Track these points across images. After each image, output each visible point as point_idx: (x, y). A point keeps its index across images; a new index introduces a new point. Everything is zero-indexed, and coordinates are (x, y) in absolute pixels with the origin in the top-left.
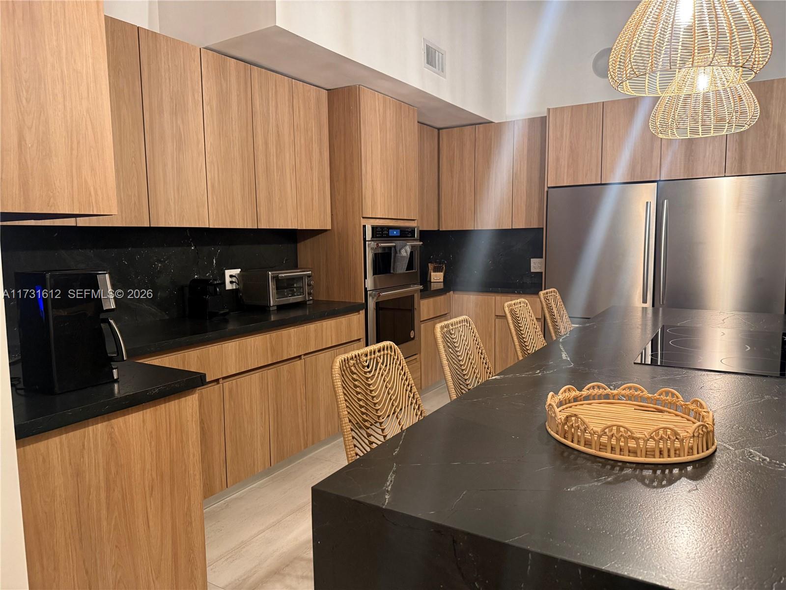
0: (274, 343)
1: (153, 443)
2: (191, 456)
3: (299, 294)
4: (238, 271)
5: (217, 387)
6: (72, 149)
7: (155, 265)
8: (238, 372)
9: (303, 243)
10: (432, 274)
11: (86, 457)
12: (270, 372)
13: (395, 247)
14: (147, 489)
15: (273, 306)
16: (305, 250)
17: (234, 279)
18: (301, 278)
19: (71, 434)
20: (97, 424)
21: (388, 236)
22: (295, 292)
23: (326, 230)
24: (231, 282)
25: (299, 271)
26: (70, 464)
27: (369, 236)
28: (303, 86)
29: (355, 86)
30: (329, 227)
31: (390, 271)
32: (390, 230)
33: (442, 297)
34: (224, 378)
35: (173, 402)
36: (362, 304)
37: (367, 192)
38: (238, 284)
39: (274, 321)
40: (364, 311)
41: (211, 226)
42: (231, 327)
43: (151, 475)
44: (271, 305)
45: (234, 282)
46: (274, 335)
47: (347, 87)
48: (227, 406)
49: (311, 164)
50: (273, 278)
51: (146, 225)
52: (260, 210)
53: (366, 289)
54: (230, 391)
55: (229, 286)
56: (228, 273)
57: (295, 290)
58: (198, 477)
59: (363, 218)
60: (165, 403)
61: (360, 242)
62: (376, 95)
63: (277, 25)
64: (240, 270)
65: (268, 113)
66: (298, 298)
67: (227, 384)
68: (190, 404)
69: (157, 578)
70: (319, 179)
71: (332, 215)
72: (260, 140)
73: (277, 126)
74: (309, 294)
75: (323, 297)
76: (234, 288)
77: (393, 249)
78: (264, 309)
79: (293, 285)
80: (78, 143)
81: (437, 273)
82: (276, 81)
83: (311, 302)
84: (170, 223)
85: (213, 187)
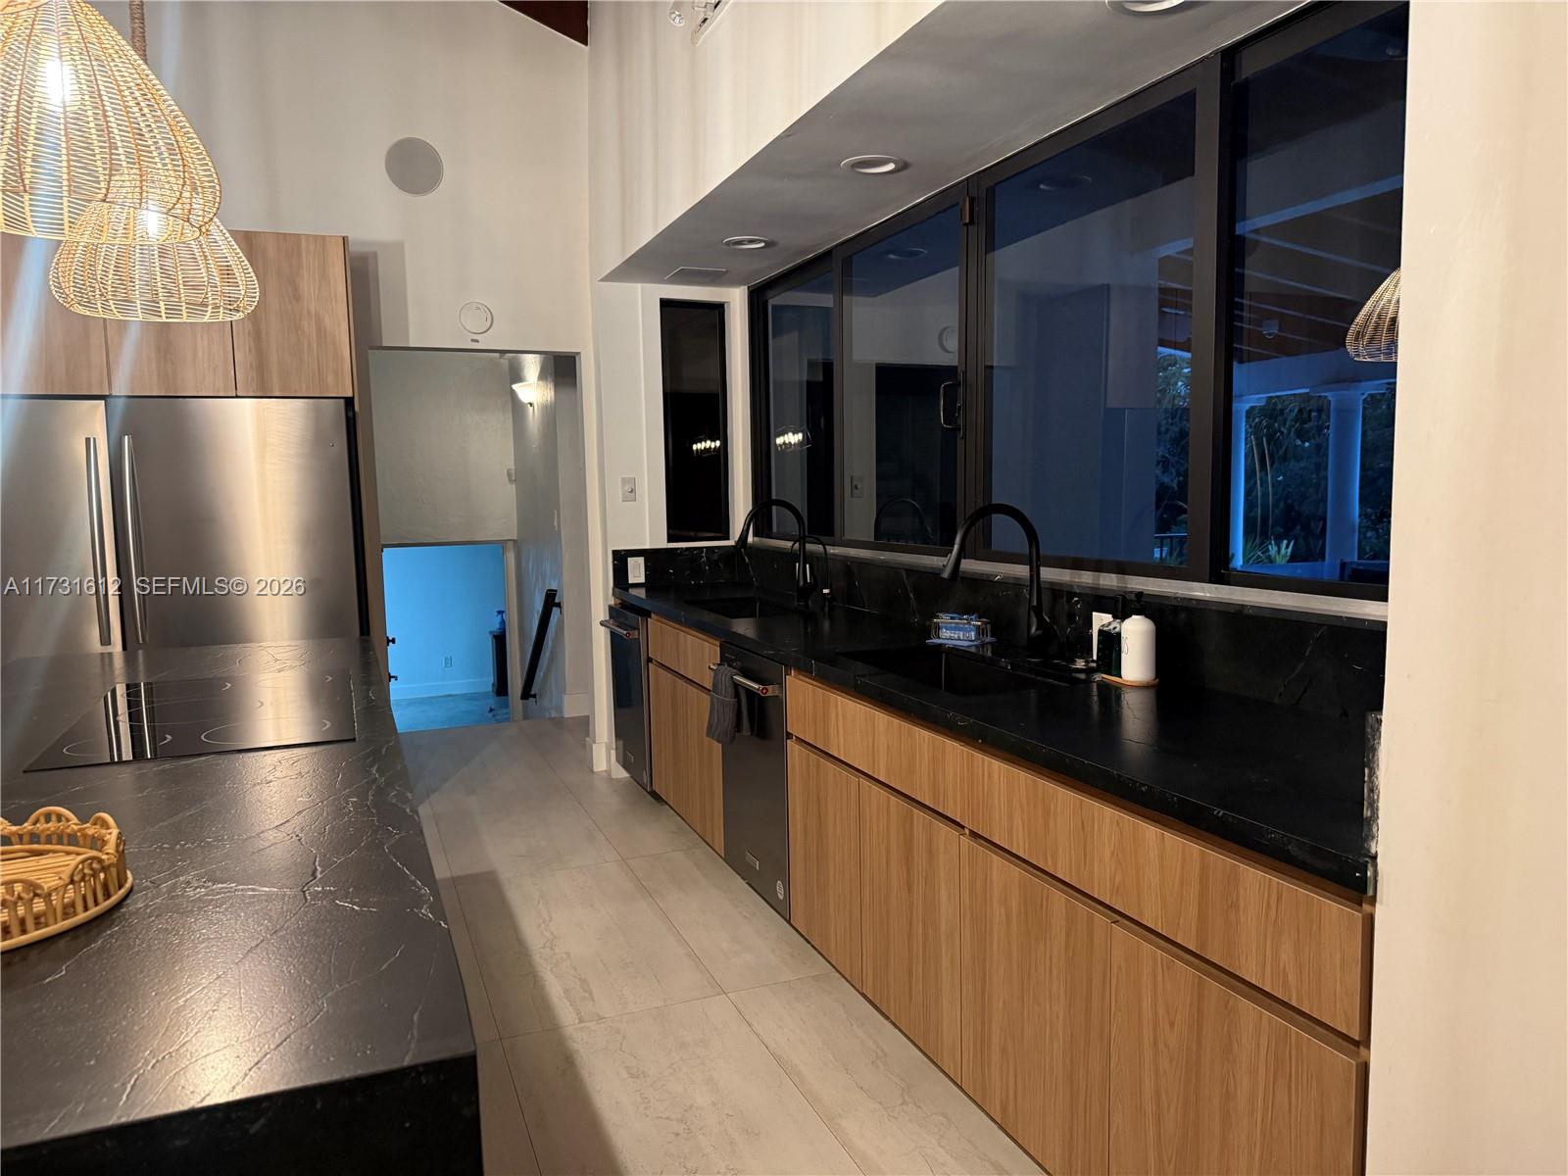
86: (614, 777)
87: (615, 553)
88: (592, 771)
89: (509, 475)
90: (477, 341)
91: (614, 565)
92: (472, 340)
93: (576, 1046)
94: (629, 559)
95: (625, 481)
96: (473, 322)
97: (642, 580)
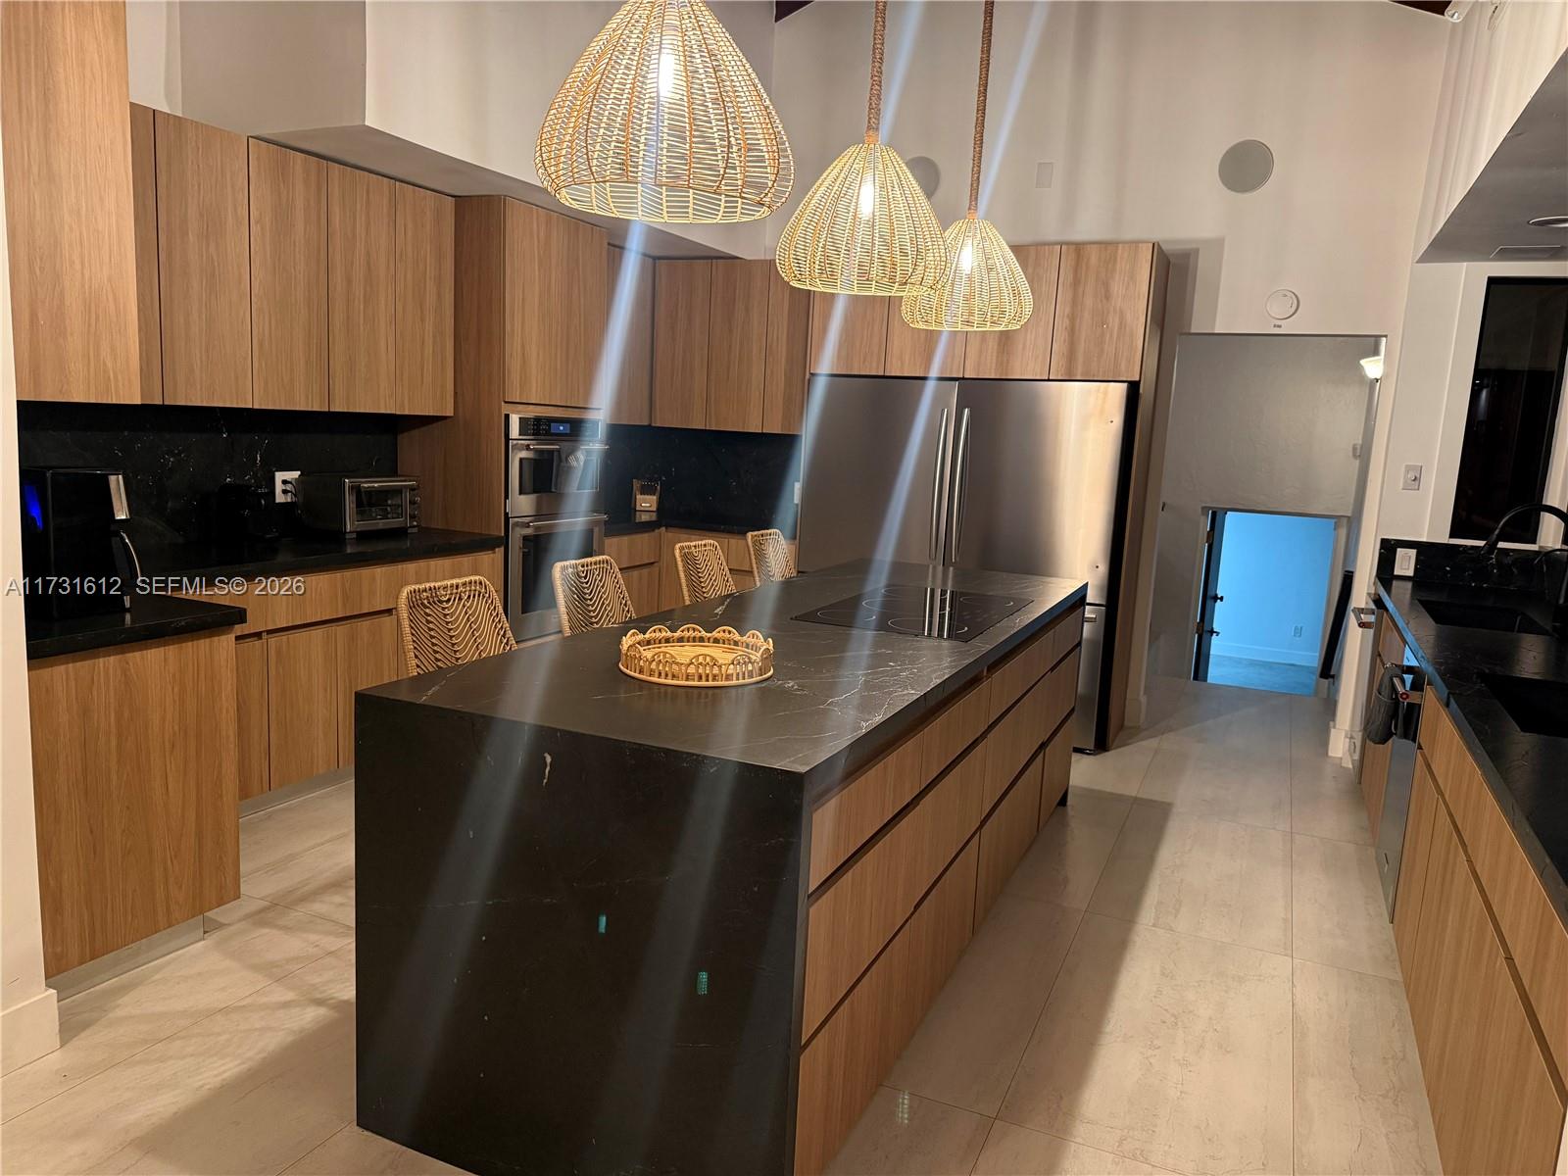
0: (347, 585)
1: (176, 690)
2: (224, 711)
3: (395, 515)
4: (296, 474)
5: (258, 643)
6: (89, 325)
7: (164, 458)
8: (290, 624)
9: (406, 434)
10: (639, 497)
11: (95, 693)
12: (340, 630)
13: (558, 451)
14: (167, 744)
15: (350, 532)
16: (409, 447)
17: (289, 487)
18: (398, 491)
19: (78, 664)
20: (110, 656)
21: (548, 433)
22: (388, 513)
23: (445, 418)
24: (285, 492)
25: (399, 479)
26: (77, 698)
27: (515, 431)
28: (414, 191)
29: (499, 196)
30: (450, 413)
31: (551, 488)
32: (552, 424)
33: (646, 536)
34: (269, 632)
35: (203, 641)
36: (500, 537)
37: (514, 364)
38: (295, 496)
39: (350, 554)
40: (503, 548)
41: (256, 407)
42: (283, 557)
43: (173, 727)
44: (348, 530)
45: (289, 492)
46: (348, 574)
47: (485, 196)
48: (272, 672)
49: (422, 312)
50: (352, 488)
51: (158, 401)
52: (334, 382)
53: (506, 514)
54: (279, 652)
55: (280, 498)
56: (280, 476)
57: (389, 509)
58: (232, 738)
59: (506, 402)
60: (192, 641)
61: (499, 437)
62: (535, 211)
63: (366, 123)
64: (299, 473)
65: (354, 236)
66: (393, 522)
67: (273, 640)
68: (224, 645)
69: (176, 856)
70: (434, 337)
71: (456, 393)
72: (338, 277)
73: (368, 254)
74: (413, 517)
75: (438, 524)
76: (289, 500)
77: (556, 454)
78: (337, 537)
79: (386, 501)
80: (97, 318)
81: (646, 497)
82: (368, 185)
83: (415, 530)
84: (193, 399)
85: (261, 345)
86: (1343, 765)
87: (1383, 541)
88: (1327, 753)
89: (1354, 449)
90: (1280, 326)
91: (1380, 554)
92: (1275, 326)
93: (1137, 939)
94: (1399, 550)
95: (1408, 469)
96: (1278, 309)
97: (1410, 573)
